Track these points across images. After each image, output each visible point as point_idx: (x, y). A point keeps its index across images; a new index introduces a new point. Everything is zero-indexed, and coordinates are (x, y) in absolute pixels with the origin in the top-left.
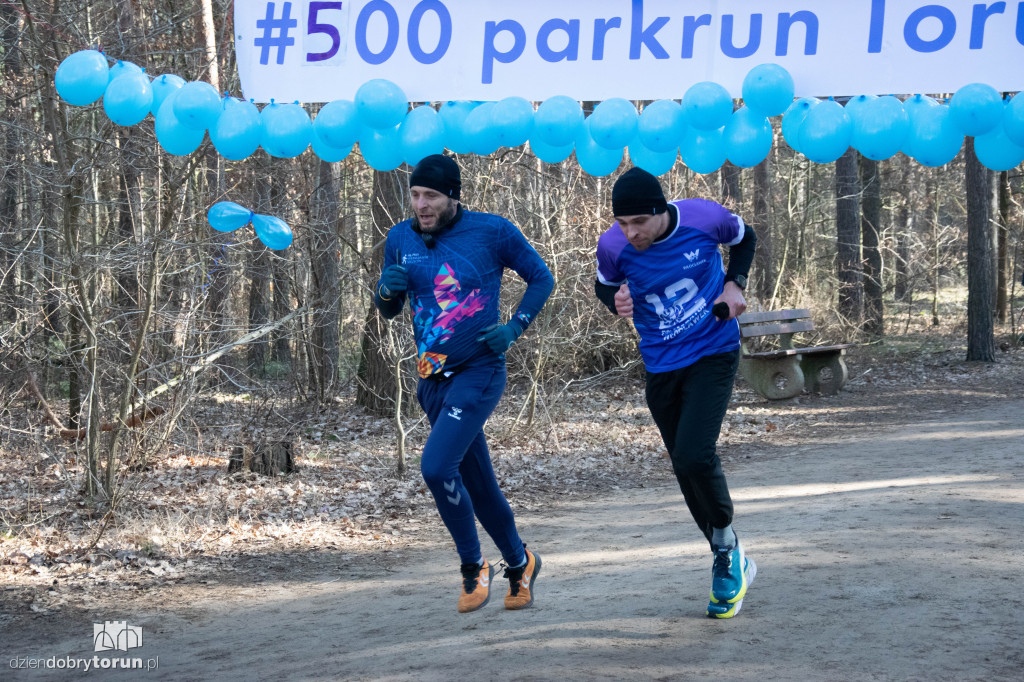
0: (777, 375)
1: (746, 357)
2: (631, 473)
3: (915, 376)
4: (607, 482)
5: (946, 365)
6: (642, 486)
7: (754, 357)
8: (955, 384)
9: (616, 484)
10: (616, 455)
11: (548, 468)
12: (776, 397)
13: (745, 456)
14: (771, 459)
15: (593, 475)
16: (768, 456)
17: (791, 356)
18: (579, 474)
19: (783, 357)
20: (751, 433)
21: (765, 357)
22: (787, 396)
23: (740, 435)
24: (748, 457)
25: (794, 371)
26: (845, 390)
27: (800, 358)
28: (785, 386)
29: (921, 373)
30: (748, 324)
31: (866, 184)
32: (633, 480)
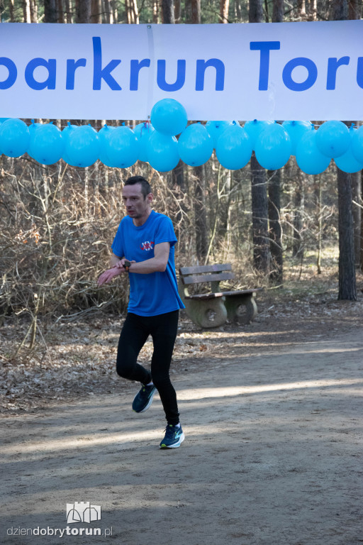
0: (208, 310)
1: (187, 298)
2: (103, 382)
3: (303, 311)
4: (85, 390)
5: (324, 303)
6: (110, 392)
7: (193, 298)
8: (329, 316)
9: (91, 391)
10: (92, 369)
11: (43, 380)
12: (207, 326)
13: (184, 369)
14: (202, 371)
15: (75, 385)
16: (201, 369)
17: (218, 297)
18: (65, 384)
19: (212, 298)
20: (189, 352)
21: (200, 298)
22: (215, 325)
23: (182, 354)
24: (186, 370)
25: (220, 308)
26: (255, 321)
27: (224, 299)
28: (214, 318)
29: (307, 308)
30: (188, 275)
31: (270, 176)
32: (104, 388)
